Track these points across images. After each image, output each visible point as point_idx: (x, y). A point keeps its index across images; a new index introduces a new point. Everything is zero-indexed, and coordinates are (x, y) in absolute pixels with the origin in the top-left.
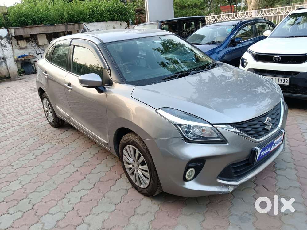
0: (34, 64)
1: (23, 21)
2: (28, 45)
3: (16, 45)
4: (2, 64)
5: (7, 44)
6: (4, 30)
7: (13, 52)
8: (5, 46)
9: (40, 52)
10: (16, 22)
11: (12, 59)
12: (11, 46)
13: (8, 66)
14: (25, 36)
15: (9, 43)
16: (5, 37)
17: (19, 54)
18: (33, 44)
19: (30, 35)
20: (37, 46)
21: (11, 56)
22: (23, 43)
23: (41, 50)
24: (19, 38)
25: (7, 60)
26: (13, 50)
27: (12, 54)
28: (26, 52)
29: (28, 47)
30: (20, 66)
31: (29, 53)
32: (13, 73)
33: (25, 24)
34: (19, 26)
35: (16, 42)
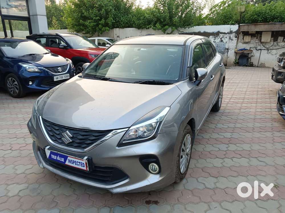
0: (250, 58)
1: (254, 19)
2: (252, 41)
3: (242, 39)
4: (225, 53)
5: (234, 37)
6: (236, 26)
7: (236, 45)
8: (232, 40)
9: (260, 49)
10: (248, 20)
11: (233, 51)
12: (237, 40)
13: (228, 56)
14: (250, 33)
15: (236, 37)
16: (234, 32)
17: (241, 47)
18: (257, 40)
19: (256, 31)
20: (259, 42)
21: (233, 48)
22: (247, 39)
23: (262, 46)
24: (246, 34)
25: (229, 51)
26: (237, 43)
27: (235, 47)
28: (247, 47)
29: (251, 42)
30: (238, 57)
31: (250, 48)
32: (230, 62)
33: (256, 21)
34: (250, 23)
35: (242, 37)
